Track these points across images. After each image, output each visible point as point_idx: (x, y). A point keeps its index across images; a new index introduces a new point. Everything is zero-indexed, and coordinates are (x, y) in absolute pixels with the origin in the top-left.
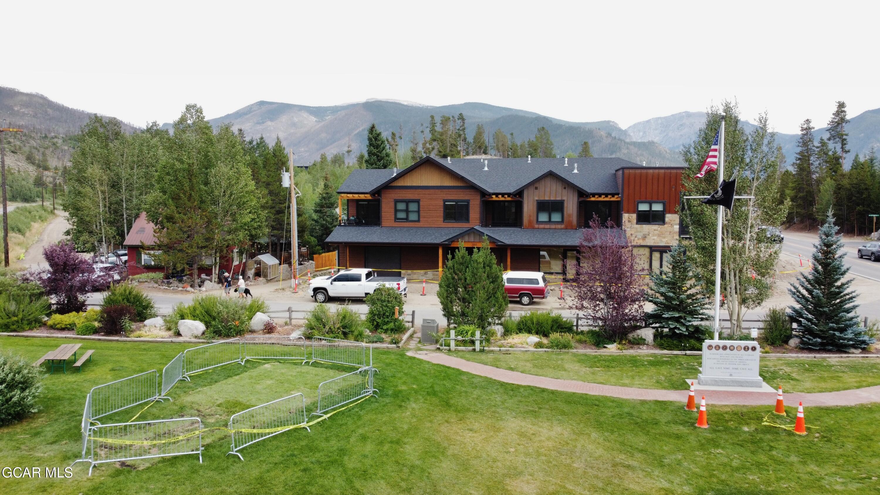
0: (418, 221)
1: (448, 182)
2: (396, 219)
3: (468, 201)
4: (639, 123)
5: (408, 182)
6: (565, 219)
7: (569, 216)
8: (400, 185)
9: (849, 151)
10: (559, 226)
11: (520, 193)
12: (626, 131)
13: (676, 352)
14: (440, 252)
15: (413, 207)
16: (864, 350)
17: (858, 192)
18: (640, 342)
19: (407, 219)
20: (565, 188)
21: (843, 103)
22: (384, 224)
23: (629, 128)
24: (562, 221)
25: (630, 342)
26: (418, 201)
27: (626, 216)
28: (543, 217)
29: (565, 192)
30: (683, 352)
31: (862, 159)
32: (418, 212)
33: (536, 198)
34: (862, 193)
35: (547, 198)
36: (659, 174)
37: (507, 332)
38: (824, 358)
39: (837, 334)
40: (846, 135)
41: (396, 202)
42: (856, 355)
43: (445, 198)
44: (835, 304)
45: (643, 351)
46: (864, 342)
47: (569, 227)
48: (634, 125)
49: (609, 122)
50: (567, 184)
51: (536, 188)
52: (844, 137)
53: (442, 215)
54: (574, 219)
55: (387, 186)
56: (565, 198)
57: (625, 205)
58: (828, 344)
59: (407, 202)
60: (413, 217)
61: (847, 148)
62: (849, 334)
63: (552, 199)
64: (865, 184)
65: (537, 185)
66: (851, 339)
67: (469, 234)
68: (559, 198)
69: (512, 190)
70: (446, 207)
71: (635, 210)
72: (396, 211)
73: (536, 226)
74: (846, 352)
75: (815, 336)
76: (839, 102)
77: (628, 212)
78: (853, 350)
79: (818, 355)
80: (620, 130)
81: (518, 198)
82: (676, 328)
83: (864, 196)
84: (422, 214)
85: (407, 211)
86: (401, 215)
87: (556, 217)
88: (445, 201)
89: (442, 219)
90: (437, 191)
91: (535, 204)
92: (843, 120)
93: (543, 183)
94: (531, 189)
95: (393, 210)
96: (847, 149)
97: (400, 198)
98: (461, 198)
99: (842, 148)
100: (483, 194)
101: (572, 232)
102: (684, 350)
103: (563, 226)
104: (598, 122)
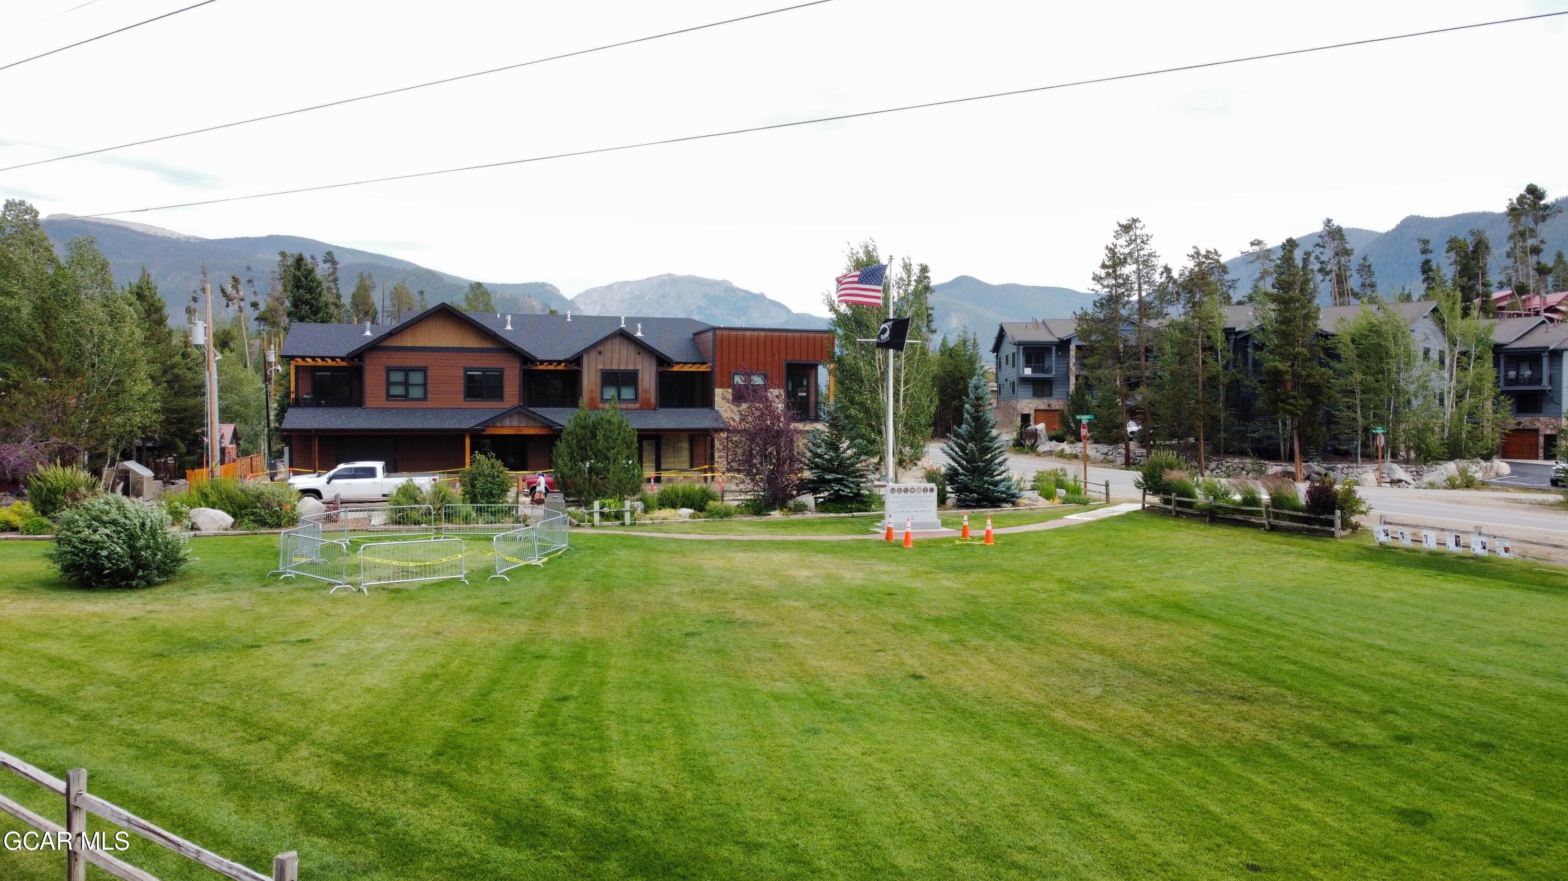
0: (425, 398)
1: (471, 342)
2: (389, 397)
3: (501, 371)
4: (594, 290)
5: (408, 340)
6: (640, 396)
7: (646, 391)
8: (395, 344)
9: (935, 331)
10: (632, 406)
11: (577, 360)
12: (572, 301)
13: (843, 515)
14: (468, 441)
15: (416, 378)
16: (1014, 504)
17: (953, 382)
18: (801, 508)
19: (406, 397)
20: (639, 354)
21: (926, 267)
22: (370, 402)
23: (578, 296)
24: (636, 399)
25: (790, 509)
26: (424, 370)
27: (718, 392)
28: (610, 392)
29: (639, 358)
30: (850, 515)
31: (951, 344)
32: (425, 385)
33: (600, 367)
34: (958, 384)
35: (615, 367)
36: (758, 338)
37: (647, 509)
38: (982, 512)
39: (991, 487)
40: (932, 309)
41: (389, 370)
42: (1008, 507)
43: (468, 366)
44: (987, 460)
45: (809, 515)
46: (1013, 496)
47: (646, 407)
48: (586, 292)
49: (542, 285)
50: (641, 347)
51: (600, 353)
52: (930, 312)
53: (462, 389)
54: (653, 396)
55: (374, 347)
56: (639, 367)
57: (717, 378)
58: (983, 500)
59: (407, 371)
60: (416, 392)
61: (934, 326)
62: (1001, 487)
63: (622, 368)
64: (960, 372)
65: (601, 348)
66: (1003, 492)
67: (511, 416)
68: (631, 368)
69: (567, 355)
70: (470, 380)
71: (729, 384)
72: (389, 384)
73: (601, 405)
74: (999, 507)
75: (972, 492)
76: (921, 265)
77: (722, 386)
78: (1005, 505)
79: (975, 510)
80: (563, 299)
81: (573, 367)
82: (839, 490)
83: (960, 387)
84: (430, 387)
85: (406, 384)
86: (398, 390)
87: (627, 393)
88: (467, 369)
89: (462, 396)
90: (454, 354)
91: (599, 374)
92: (927, 288)
93: (609, 345)
94: (593, 354)
95: (383, 383)
96: (933, 328)
97: (396, 365)
98: (491, 366)
99: (927, 326)
100: (525, 359)
101: (651, 413)
102: (851, 512)
103: (637, 406)
104: (525, 285)
